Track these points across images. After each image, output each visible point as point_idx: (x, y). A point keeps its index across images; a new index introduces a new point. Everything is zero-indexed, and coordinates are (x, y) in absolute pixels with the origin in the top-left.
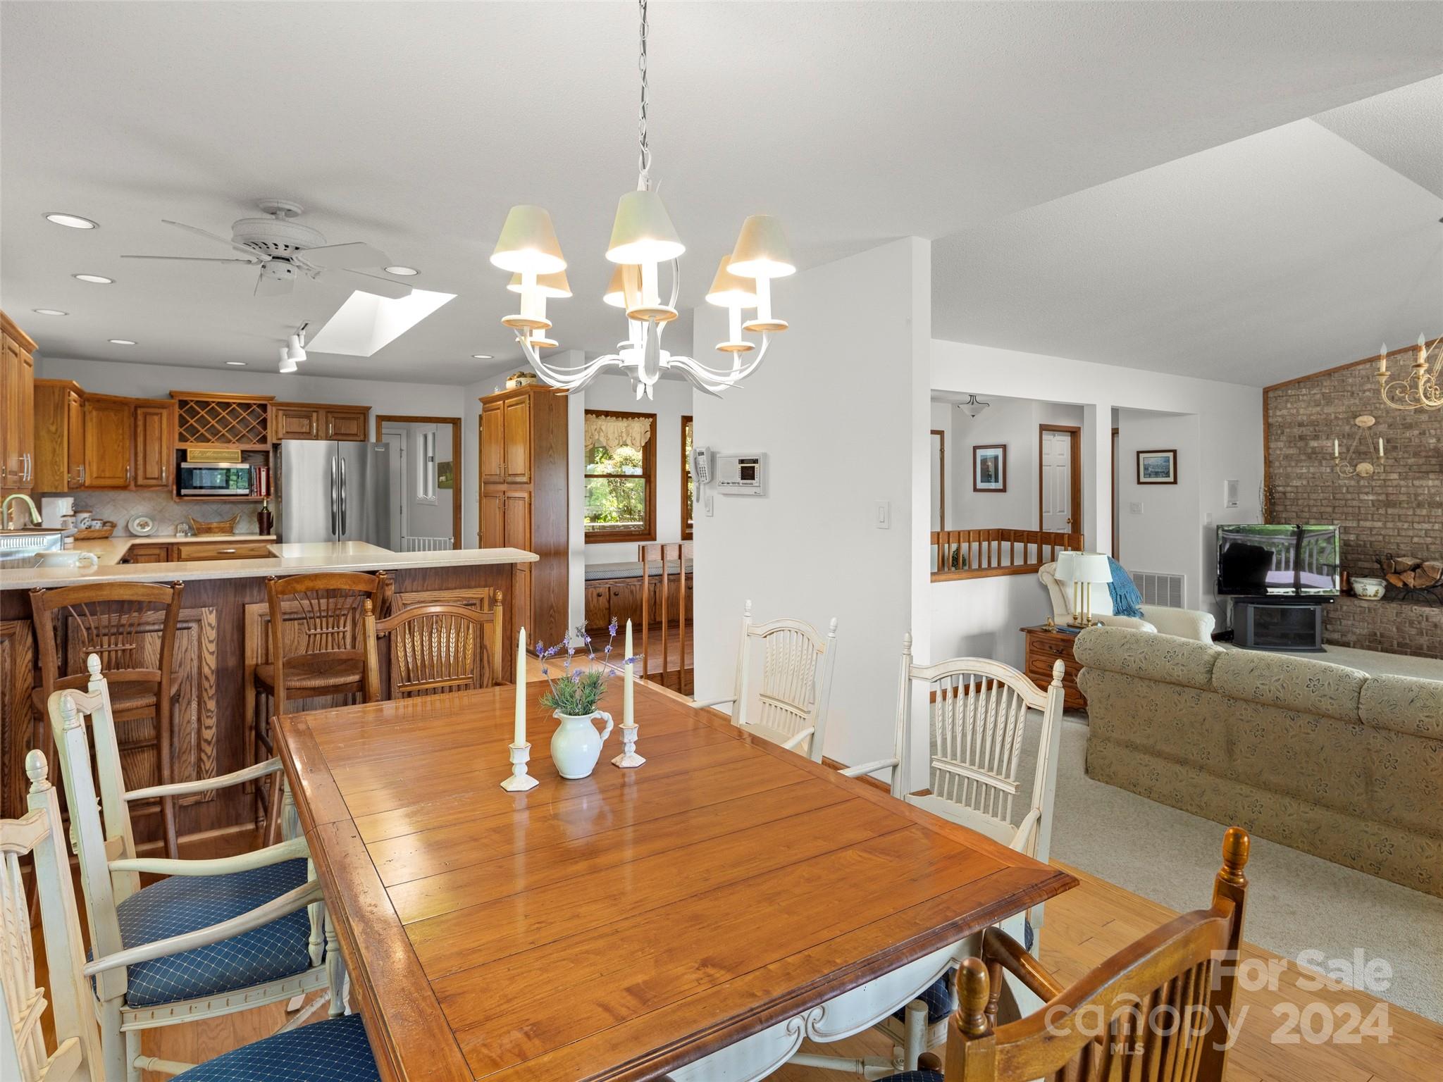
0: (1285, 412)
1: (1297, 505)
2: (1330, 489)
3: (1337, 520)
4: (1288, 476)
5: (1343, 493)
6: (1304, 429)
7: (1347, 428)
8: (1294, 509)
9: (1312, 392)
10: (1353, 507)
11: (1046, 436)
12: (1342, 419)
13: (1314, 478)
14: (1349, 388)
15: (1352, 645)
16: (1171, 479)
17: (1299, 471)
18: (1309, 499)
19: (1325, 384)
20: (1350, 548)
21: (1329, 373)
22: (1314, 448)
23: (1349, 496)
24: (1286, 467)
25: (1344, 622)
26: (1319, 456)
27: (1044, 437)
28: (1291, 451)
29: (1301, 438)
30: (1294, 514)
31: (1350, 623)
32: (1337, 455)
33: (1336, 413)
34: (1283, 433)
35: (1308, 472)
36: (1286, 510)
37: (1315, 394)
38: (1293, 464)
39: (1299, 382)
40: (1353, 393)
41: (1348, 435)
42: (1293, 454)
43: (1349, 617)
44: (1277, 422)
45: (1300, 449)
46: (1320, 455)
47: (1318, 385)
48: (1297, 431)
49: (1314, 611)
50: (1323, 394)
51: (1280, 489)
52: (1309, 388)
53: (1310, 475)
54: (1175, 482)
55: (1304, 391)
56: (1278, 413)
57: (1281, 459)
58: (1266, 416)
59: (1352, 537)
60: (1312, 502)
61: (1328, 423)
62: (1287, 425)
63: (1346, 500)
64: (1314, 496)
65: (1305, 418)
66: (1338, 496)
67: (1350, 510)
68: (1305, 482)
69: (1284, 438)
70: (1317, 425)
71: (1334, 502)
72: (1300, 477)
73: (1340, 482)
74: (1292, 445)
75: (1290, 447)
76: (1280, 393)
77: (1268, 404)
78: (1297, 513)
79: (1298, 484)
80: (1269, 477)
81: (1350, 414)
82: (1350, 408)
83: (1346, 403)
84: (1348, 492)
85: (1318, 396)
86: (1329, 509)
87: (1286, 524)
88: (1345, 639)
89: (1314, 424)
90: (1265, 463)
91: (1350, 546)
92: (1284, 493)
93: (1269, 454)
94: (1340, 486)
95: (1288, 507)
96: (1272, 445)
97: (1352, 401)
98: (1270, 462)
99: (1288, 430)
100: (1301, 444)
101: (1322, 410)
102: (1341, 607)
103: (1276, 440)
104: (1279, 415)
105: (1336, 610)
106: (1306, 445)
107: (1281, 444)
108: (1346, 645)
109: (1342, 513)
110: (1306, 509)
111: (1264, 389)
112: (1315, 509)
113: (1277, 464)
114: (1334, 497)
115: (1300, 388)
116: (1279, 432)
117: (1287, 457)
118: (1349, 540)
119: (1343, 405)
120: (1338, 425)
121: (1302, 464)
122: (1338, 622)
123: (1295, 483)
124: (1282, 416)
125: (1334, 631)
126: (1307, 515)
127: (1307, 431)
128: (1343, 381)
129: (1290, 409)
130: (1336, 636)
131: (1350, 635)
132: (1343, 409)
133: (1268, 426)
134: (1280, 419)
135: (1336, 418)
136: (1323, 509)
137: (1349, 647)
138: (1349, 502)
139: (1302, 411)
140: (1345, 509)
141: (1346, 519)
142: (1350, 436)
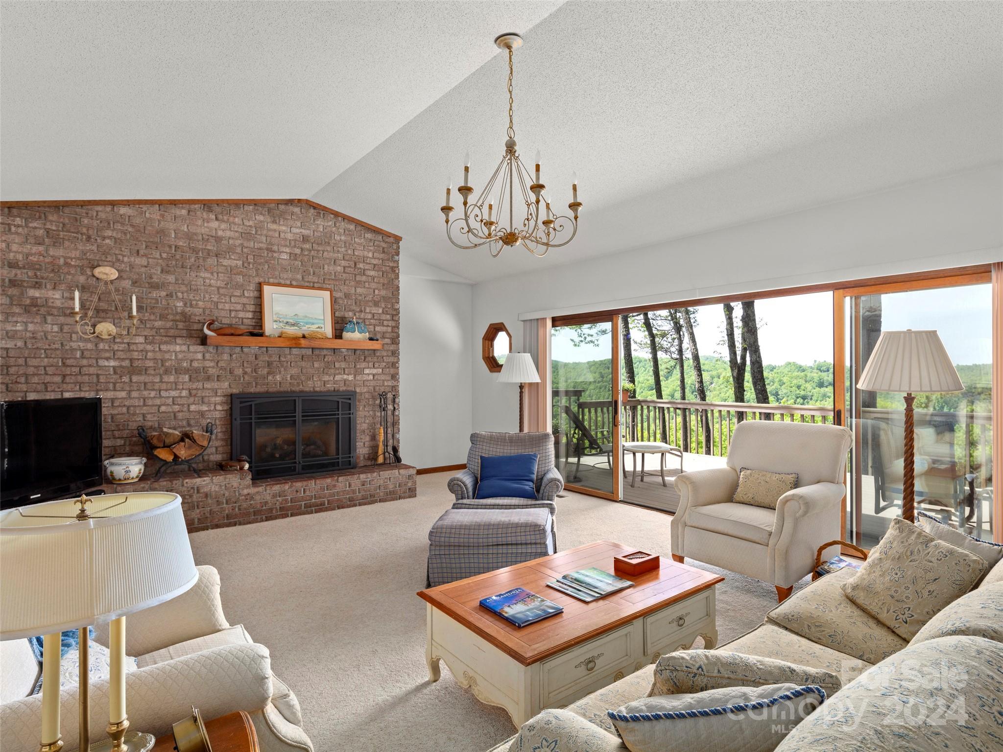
2: (57, 352)
5: (76, 358)
9: (31, 225)
10: (89, 375)
12: (75, 266)
14: (84, 230)
19: (50, 218)
22: (33, 299)
23: (84, 362)
32: (77, 310)
33: (65, 258)
35: (25, 330)
37: (35, 228)
40: (89, 238)
46: (47, 309)
47: (39, 217)
50: (48, 231)
52: (26, 218)
53: (28, 334)
55: (19, 221)
61: (55, 269)
63: (81, 367)
64: (33, 362)
65: (19, 257)
66: (69, 362)
67: (86, 378)
70: (39, 270)
71: (63, 369)
73: (72, 344)
81: (86, 262)
82: (85, 254)
83: (80, 247)
84: (83, 357)
85: (40, 232)
89: (35, 267)
94: (73, 350)
97: (88, 247)
101: (46, 251)
106: (22, 293)
109: (75, 383)
114: (63, 363)
119: (76, 249)
120: (69, 273)
128: (76, 220)
132: (75, 254)
135: (66, 263)
136: (47, 379)
138: (85, 369)
140: (79, 377)
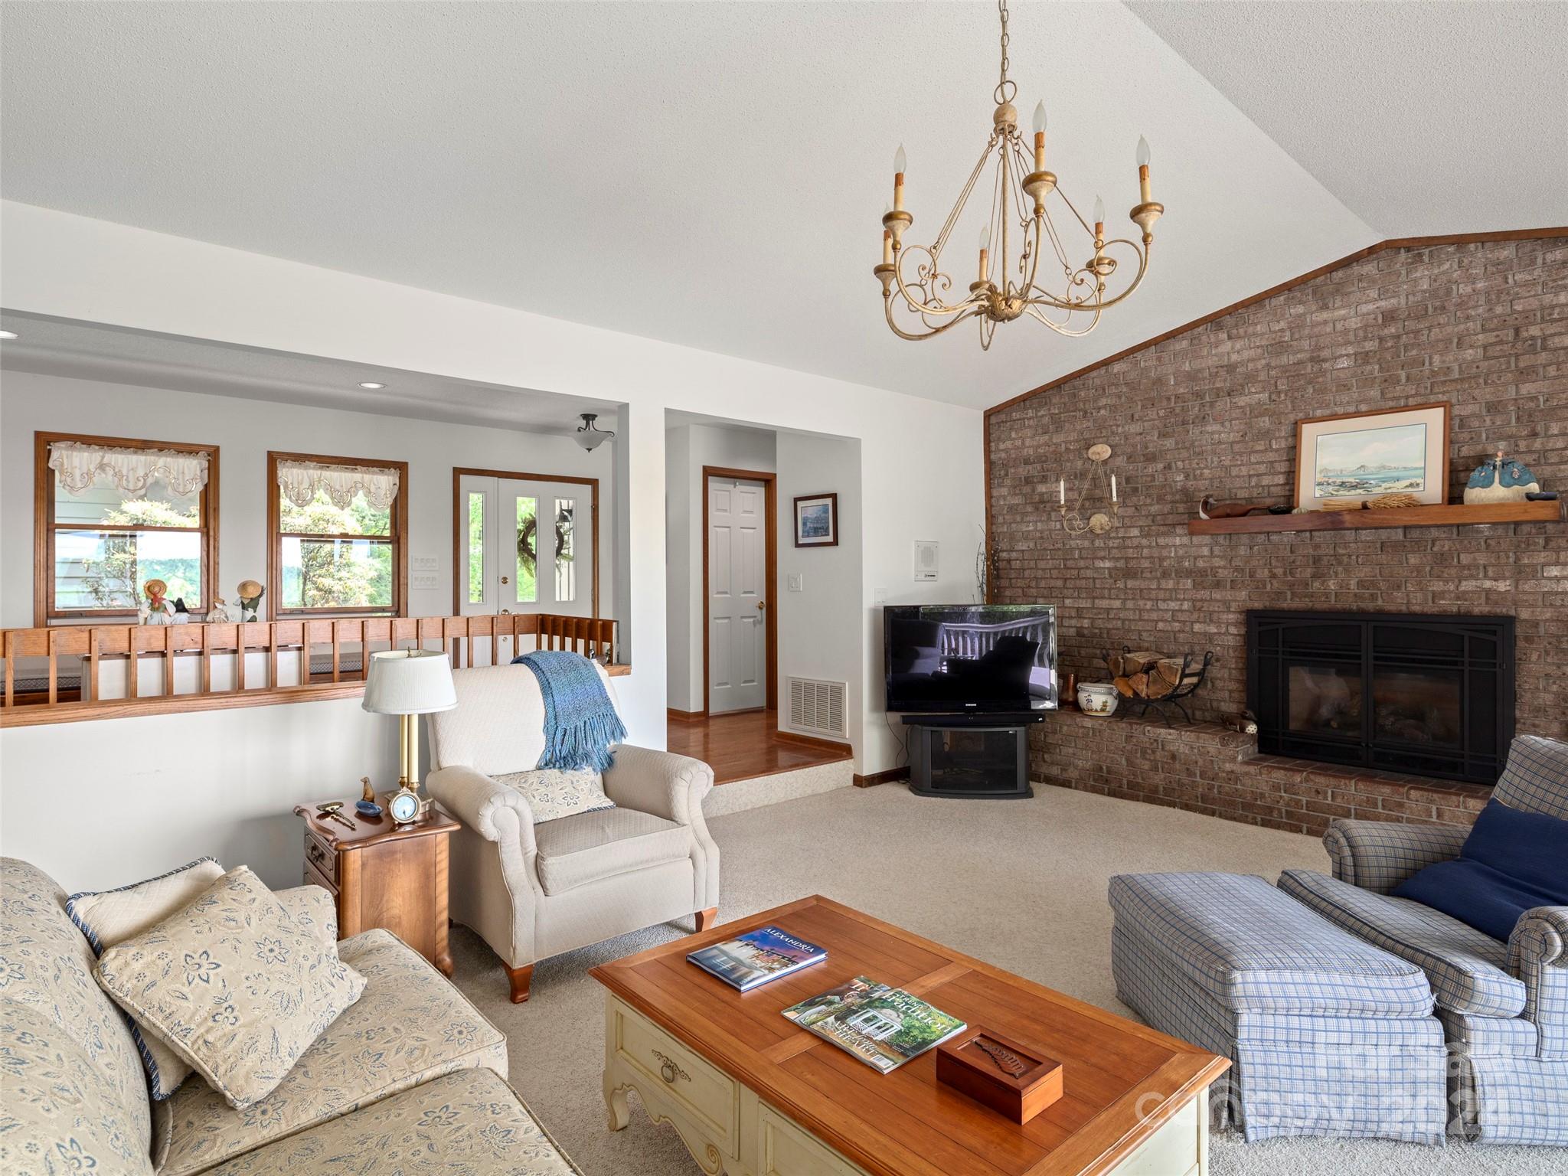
0: (1008, 444)
1: (1023, 578)
2: (1060, 553)
3: (1068, 598)
4: (1012, 537)
5: (1075, 559)
6: (1030, 467)
7: (1079, 464)
8: (1021, 583)
9: (1040, 414)
10: (1086, 579)
11: (714, 484)
12: (1074, 450)
13: (1042, 538)
14: (1082, 406)
15: (1073, 785)
16: (830, 538)
17: (1025, 529)
18: (1037, 568)
19: (1054, 401)
20: (1083, 639)
21: (1058, 385)
22: (1042, 494)
23: (1082, 564)
24: (1010, 523)
25: (1064, 750)
26: (1045, 505)
27: (710, 485)
28: (1017, 500)
29: (1028, 481)
30: (1020, 591)
31: (1071, 751)
32: (1062, 502)
33: (1066, 442)
34: (1007, 475)
35: (1036, 530)
36: (1011, 586)
37: (1043, 416)
38: (1018, 519)
39: (1024, 401)
40: (1086, 413)
41: (1081, 475)
42: (1018, 505)
43: (1070, 742)
44: (1000, 458)
45: (1025, 495)
46: (1048, 505)
47: (1046, 404)
48: (1023, 471)
49: (1015, 735)
50: (1052, 415)
51: (1004, 555)
52: (1036, 408)
53: (1038, 535)
54: (835, 543)
55: (1030, 413)
56: (1002, 446)
57: (1005, 512)
58: (988, 452)
59: (1086, 623)
60: (1040, 573)
61: (1058, 458)
62: (1011, 464)
63: (1079, 569)
64: (1042, 564)
65: (1031, 452)
66: (1070, 563)
67: (1084, 583)
68: (1032, 545)
69: (1008, 482)
70: (1045, 462)
71: (1065, 572)
72: (1026, 537)
73: (1072, 542)
74: (1018, 492)
75: (1015, 494)
76: (1003, 417)
77: (990, 434)
78: (1023, 588)
79: (1024, 548)
80: (991, 537)
81: (1082, 443)
82: (1082, 434)
83: (1078, 427)
84: (1081, 557)
85: (1046, 419)
86: (1060, 583)
87: (1011, 604)
88: (1065, 775)
89: (1042, 459)
90: (987, 518)
91: (1083, 636)
92: (1009, 561)
93: (991, 506)
94: (1072, 549)
95: (1013, 581)
96: (995, 493)
97: (1085, 424)
98: (993, 516)
99: (1012, 470)
100: (1027, 489)
101: (1051, 439)
102: (1061, 727)
103: (1000, 486)
104: (1004, 447)
105: (1054, 732)
106: (1033, 490)
107: (1004, 491)
108: (1066, 784)
110: (1033, 584)
111: (985, 412)
112: (1043, 584)
113: (1000, 519)
114: (1065, 566)
115: (1026, 409)
116: (1002, 473)
117: (1012, 509)
118: (1082, 627)
119: (1075, 430)
120: (1068, 460)
121: (1028, 519)
122: (1058, 750)
123: (1022, 546)
124: (1006, 450)
125: (1053, 763)
126: (1033, 591)
127: (1033, 470)
128: (1075, 395)
129: (1014, 439)
130: (1055, 771)
131: (1071, 769)
132: (1073, 436)
133: (990, 465)
134: (1003, 455)
135: (1067, 450)
136: (1052, 583)
137: (1070, 787)
138: (1082, 571)
139: (1028, 442)
140: (1078, 582)
141: (1079, 597)
142: (1082, 475)
